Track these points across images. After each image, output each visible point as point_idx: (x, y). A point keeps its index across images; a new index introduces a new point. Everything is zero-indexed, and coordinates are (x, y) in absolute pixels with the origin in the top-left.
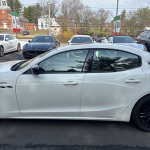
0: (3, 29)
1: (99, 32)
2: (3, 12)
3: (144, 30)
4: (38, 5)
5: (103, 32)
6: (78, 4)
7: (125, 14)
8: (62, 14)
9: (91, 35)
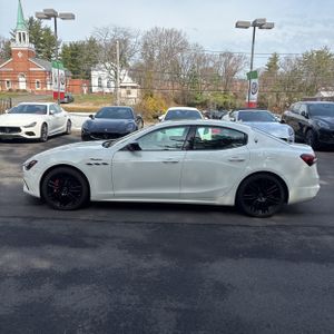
0: (18, 90)
1: (221, 99)
2: (20, 55)
3: (317, 96)
4: (92, 42)
5: (229, 100)
6: (176, 41)
7: (278, 63)
8: (142, 61)
9: (203, 105)
